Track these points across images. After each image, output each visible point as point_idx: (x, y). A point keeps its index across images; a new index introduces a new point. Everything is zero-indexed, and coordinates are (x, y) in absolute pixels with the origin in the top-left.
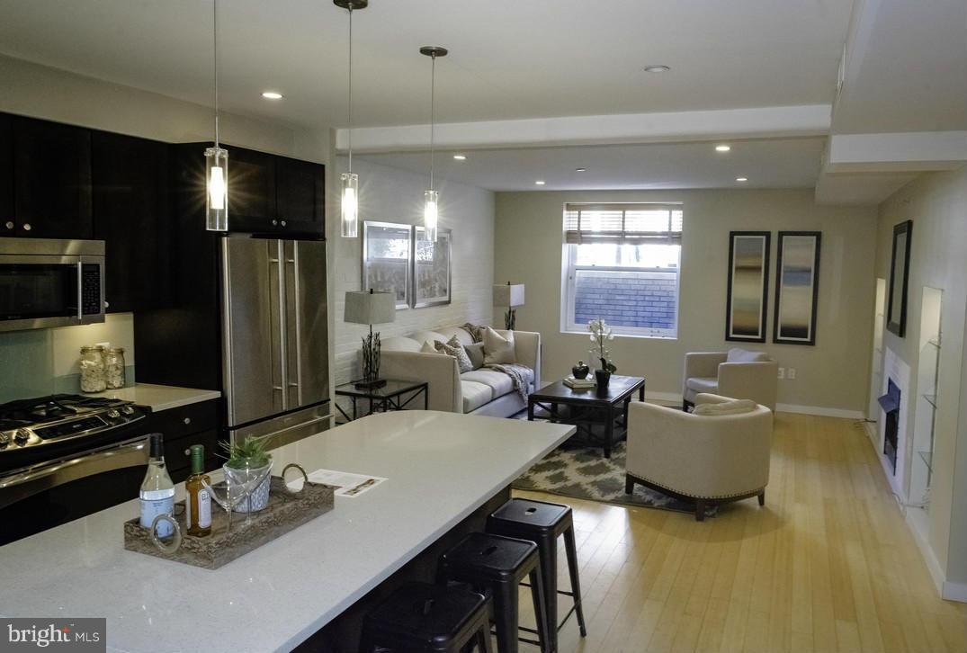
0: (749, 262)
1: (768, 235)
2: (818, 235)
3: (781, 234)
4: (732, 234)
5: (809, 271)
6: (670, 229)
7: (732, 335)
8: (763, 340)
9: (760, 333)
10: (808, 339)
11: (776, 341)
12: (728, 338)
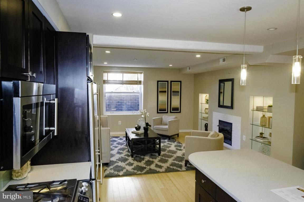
0: (163, 90)
1: (168, 81)
2: (181, 82)
3: (171, 82)
4: (158, 81)
5: (179, 92)
6: (138, 80)
7: (159, 112)
8: (167, 112)
9: (167, 111)
10: (179, 111)
11: (171, 112)
12: (158, 113)
